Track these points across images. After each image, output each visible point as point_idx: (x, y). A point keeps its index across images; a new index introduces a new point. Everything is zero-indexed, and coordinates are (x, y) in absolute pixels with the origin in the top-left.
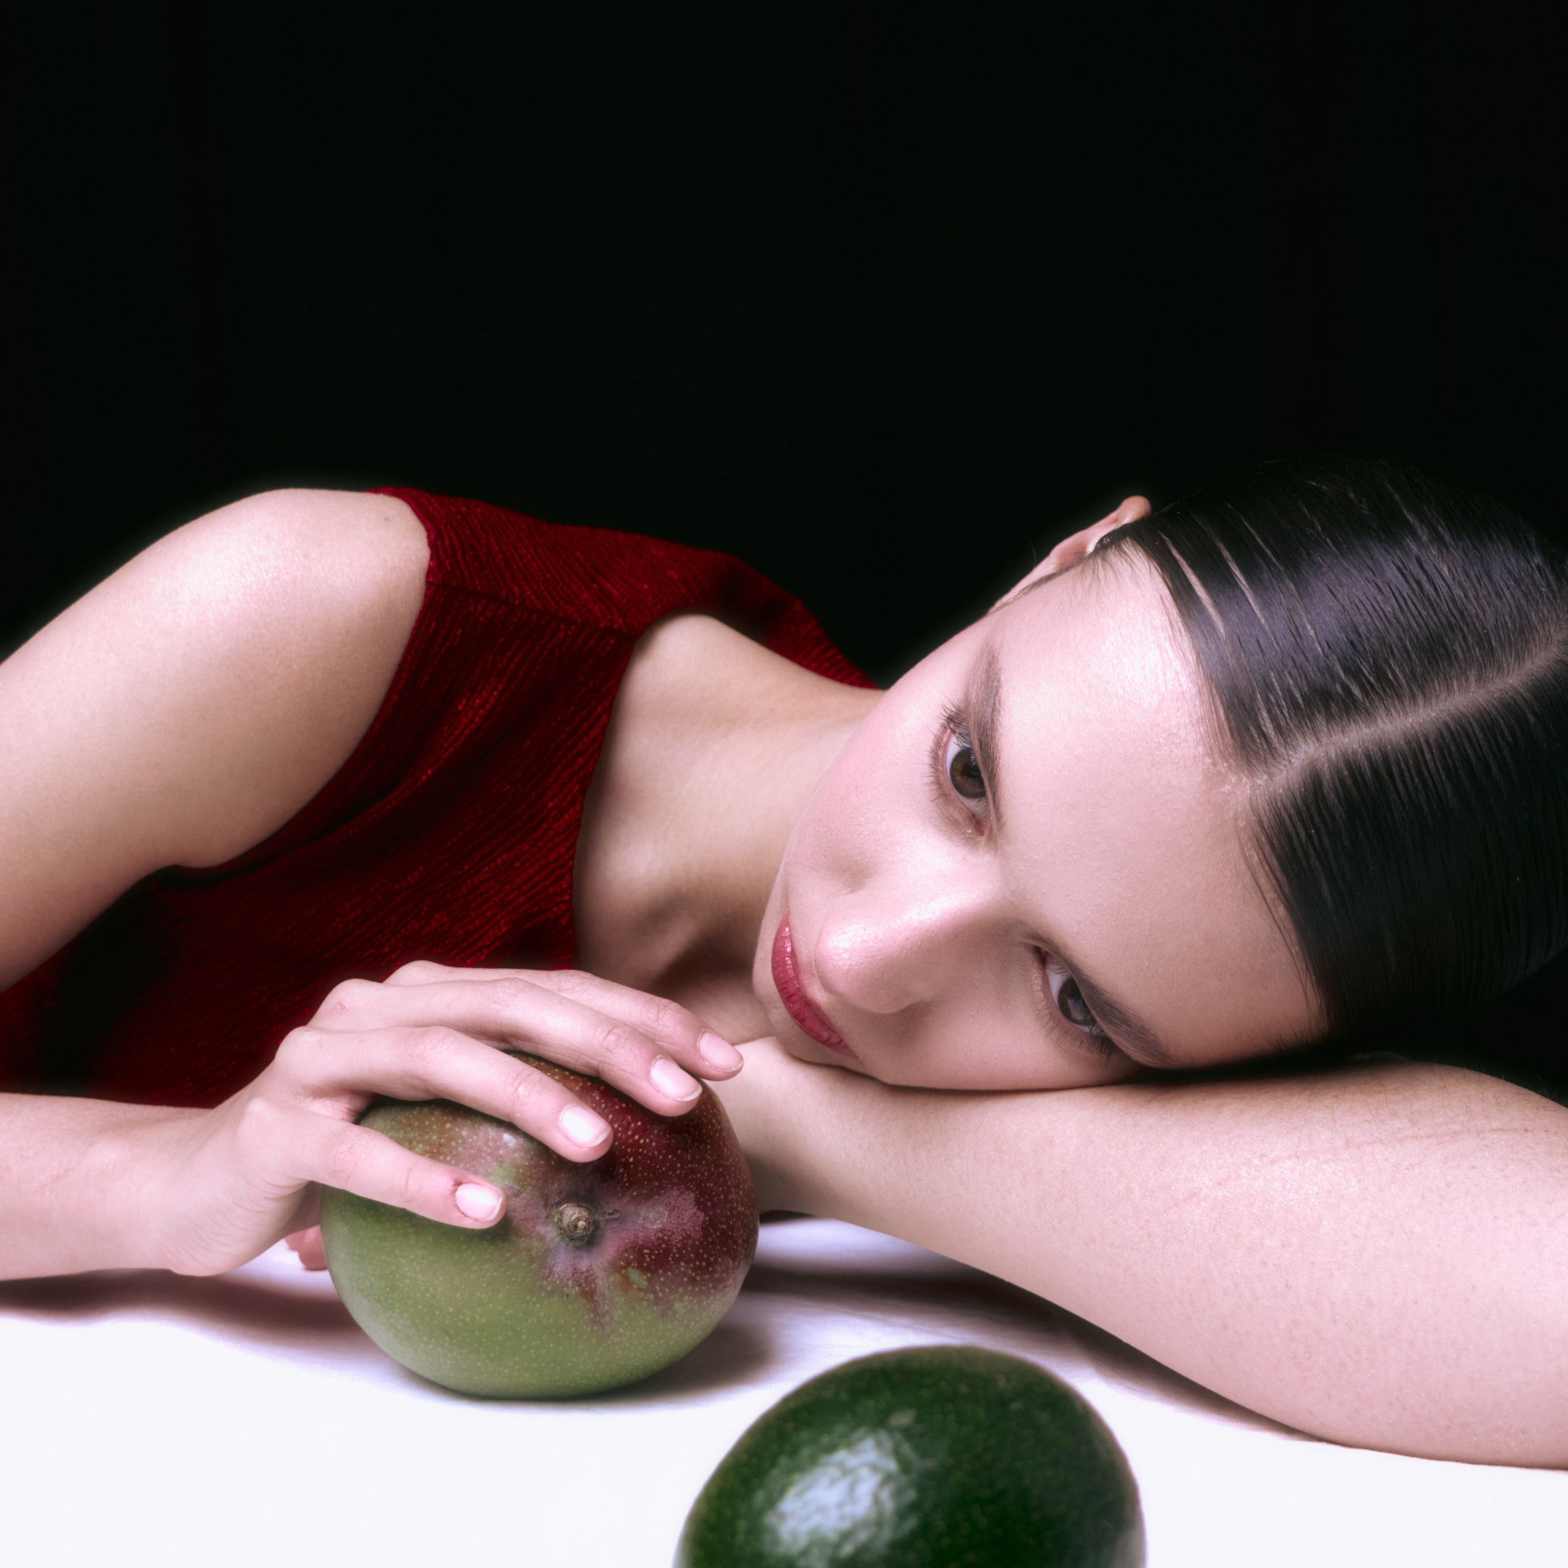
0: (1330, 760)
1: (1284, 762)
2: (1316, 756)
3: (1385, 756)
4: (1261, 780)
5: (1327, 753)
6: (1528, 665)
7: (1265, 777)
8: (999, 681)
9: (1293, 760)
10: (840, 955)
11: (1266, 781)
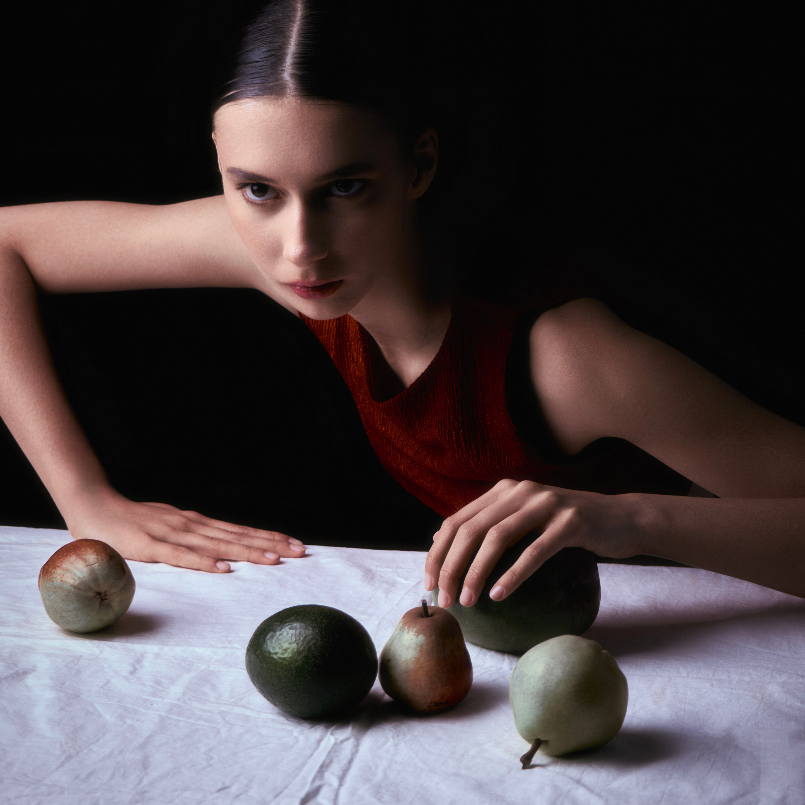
0: (292, 69)
1: (286, 82)
2: (289, 73)
3: (299, 53)
4: (289, 91)
5: (290, 69)
6: (299, 9)
7: (288, 89)
8: (233, 168)
9: (287, 79)
10: (296, 252)
11: (289, 90)
